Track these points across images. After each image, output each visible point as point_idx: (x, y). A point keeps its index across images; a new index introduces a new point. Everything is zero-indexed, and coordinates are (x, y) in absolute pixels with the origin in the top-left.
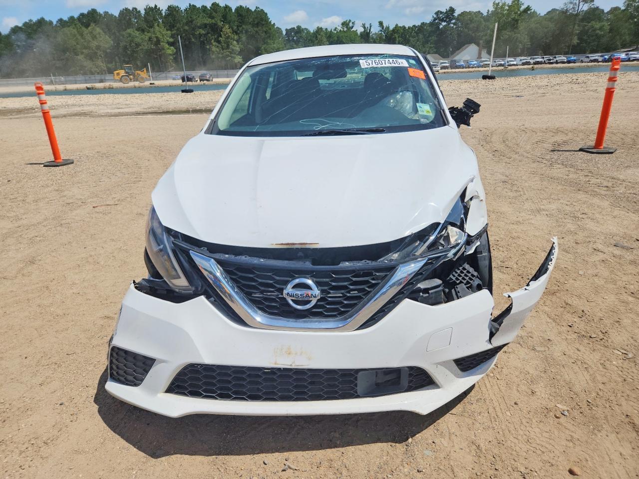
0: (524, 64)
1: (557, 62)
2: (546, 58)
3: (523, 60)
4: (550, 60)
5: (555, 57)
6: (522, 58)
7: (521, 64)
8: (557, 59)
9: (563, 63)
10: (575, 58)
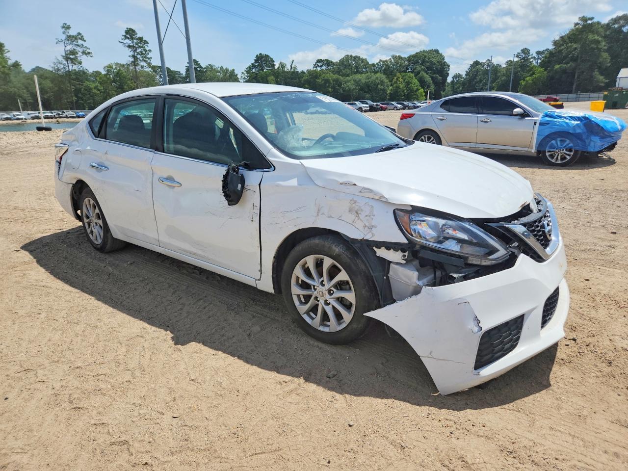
0: (33, 118)
1: (67, 117)
2: (55, 112)
3: (31, 114)
4: (59, 114)
5: (64, 112)
6: (29, 112)
7: (30, 118)
8: (67, 113)
9: (73, 117)
10: (83, 113)
